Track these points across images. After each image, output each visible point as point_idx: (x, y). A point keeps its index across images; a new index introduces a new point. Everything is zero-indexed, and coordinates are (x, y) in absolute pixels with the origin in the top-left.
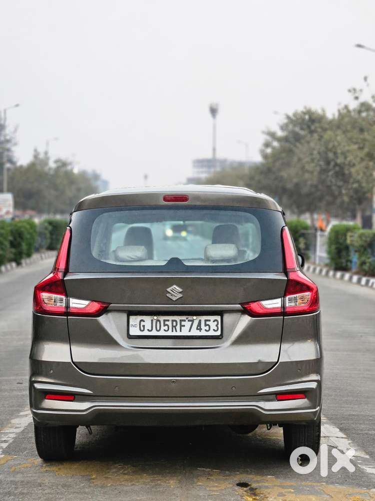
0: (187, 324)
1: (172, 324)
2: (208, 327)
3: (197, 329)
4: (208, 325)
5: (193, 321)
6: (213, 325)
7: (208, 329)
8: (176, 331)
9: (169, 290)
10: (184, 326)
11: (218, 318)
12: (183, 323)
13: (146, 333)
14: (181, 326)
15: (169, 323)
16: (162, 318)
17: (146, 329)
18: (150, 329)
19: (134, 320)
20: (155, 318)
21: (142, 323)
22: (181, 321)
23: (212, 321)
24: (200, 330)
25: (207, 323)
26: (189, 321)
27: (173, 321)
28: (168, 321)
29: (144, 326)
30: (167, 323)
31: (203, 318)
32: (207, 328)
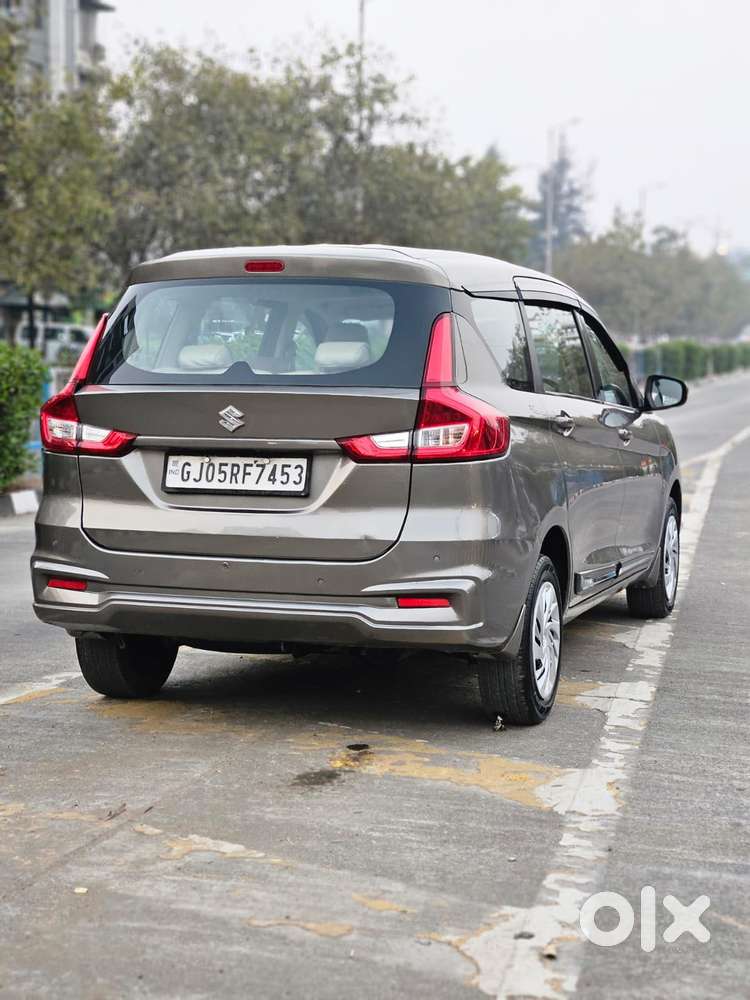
0: (255, 471)
1: (232, 470)
2: (286, 476)
3: (269, 480)
4: (287, 473)
5: (263, 466)
6: (294, 474)
7: (285, 480)
8: (236, 482)
9: (221, 413)
10: (249, 474)
11: (303, 462)
12: (248, 469)
13: (190, 484)
14: (245, 474)
15: (228, 469)
16: (217, 461)
17: (191, 477)
18: (198, 478)
19: (176, 463)
20: (207, 459)
21: (187, 468)
22: (246, 465)
23: (293, 466)
24: (274, 481)
25: (286, 470)
26: (258, 466)
27: (233, 465)
28: (226, 465)
29: (188, 473)
30: (223, 468)
31: (280, 462)
32: (285, 478)
